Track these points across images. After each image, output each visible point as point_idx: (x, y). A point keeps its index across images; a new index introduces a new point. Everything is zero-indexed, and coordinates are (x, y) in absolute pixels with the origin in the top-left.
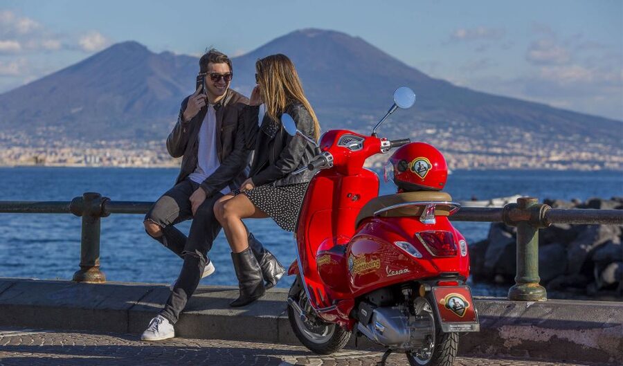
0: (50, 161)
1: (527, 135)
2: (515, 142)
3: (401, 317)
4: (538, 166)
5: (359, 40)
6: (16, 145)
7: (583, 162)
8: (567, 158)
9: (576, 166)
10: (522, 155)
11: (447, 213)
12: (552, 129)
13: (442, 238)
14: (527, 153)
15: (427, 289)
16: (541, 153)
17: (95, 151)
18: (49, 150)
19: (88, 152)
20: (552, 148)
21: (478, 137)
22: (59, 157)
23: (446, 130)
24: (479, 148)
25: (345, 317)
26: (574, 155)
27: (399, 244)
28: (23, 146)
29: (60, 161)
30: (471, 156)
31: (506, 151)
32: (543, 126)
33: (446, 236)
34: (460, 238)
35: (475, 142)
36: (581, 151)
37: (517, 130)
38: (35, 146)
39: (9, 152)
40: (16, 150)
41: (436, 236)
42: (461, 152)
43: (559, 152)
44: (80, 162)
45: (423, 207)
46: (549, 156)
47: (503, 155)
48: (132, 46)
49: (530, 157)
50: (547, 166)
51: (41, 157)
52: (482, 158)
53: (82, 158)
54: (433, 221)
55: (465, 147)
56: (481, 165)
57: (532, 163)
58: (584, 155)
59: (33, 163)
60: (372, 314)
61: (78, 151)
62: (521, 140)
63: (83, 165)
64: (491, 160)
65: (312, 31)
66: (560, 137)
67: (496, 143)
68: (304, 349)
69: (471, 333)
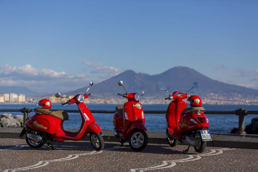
0: (108, 102)
1: (240, 96)
2: (236, 97)
3: (192, 138)
4: (243, 104)
5: (192, 70)
6: (99, 98)
7: (255, 103)
8: (251, 102)
9: (253, 104)
10: (238, 101)
11: (203, 112)
12: (246, 94)
13: (202, 118)
14: (239, 100)
15: (199, 131)
16: (243, 100)
17: (120, 100)
18: (108, 99)
19: (119, 100)
20: (246, 99)
21: (226, 96)
22: (111, 101)
23: (217, 94)
24: (226, 99)
25: (179, 138)
26: (253, 101)
27: (192, 120)
28: (101, 98)
29: (111, 102)
30: (224, 101)
31: (234, 100)
32: (244, 93)
33: (203, 117)
34: (207, 118)
35: (225, 97)
36: (255, 99)
37: (237, 94)
38: (104, 98)
39: (97, 100)
40: (99, 99)
41: (201, 118)
42: (221, 100)
43: (248, 100)
44: (116, 103)
45: (197, 111)
46: (246, 101)
47: (233, 101)
48: (130, 71)
49: (240, 102)
50: (245, 104)
51: (106, 101)
52: (227, 102)
53: (117, 102)
54: (200, 114)
55: (222, 98)
56: (226, 103)
57: (241, 103)
58: (256, 101)
59: (104, 103)
60: (185, 137)
61: (116, 100)
62: (238, 97)
63: (117, 103)
64: (230, 102)
65: (180, 67)
66: (249, 96)
67: (231, 97)
68: (169, 145)
69: (209, 141)
